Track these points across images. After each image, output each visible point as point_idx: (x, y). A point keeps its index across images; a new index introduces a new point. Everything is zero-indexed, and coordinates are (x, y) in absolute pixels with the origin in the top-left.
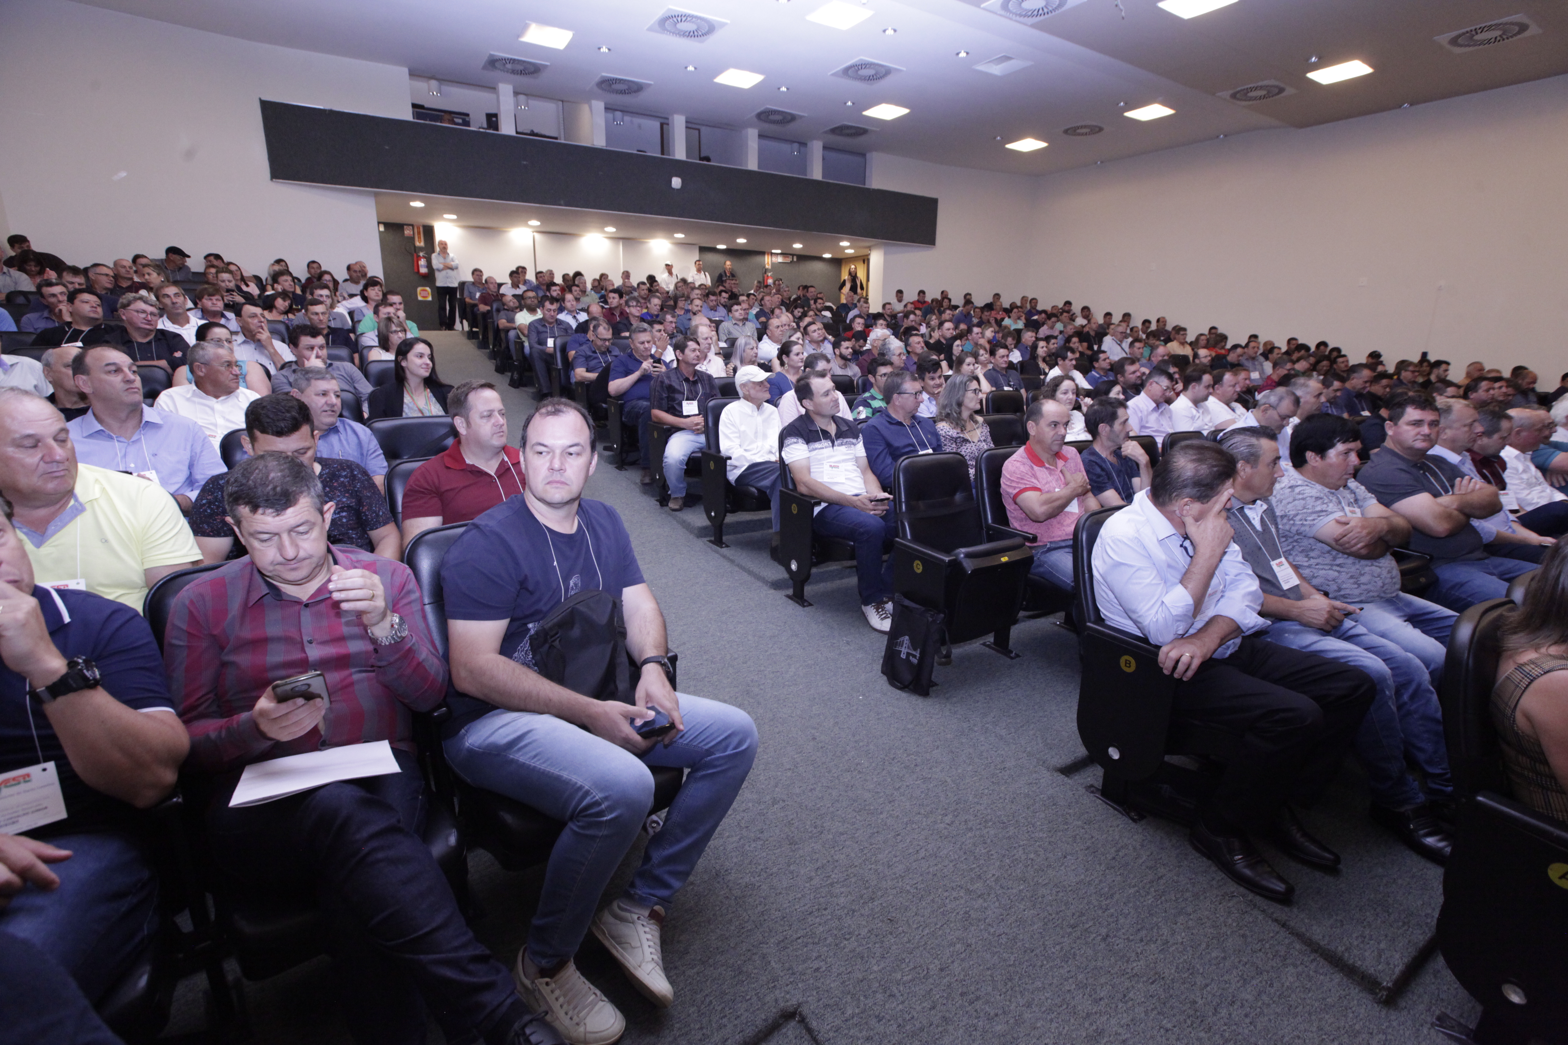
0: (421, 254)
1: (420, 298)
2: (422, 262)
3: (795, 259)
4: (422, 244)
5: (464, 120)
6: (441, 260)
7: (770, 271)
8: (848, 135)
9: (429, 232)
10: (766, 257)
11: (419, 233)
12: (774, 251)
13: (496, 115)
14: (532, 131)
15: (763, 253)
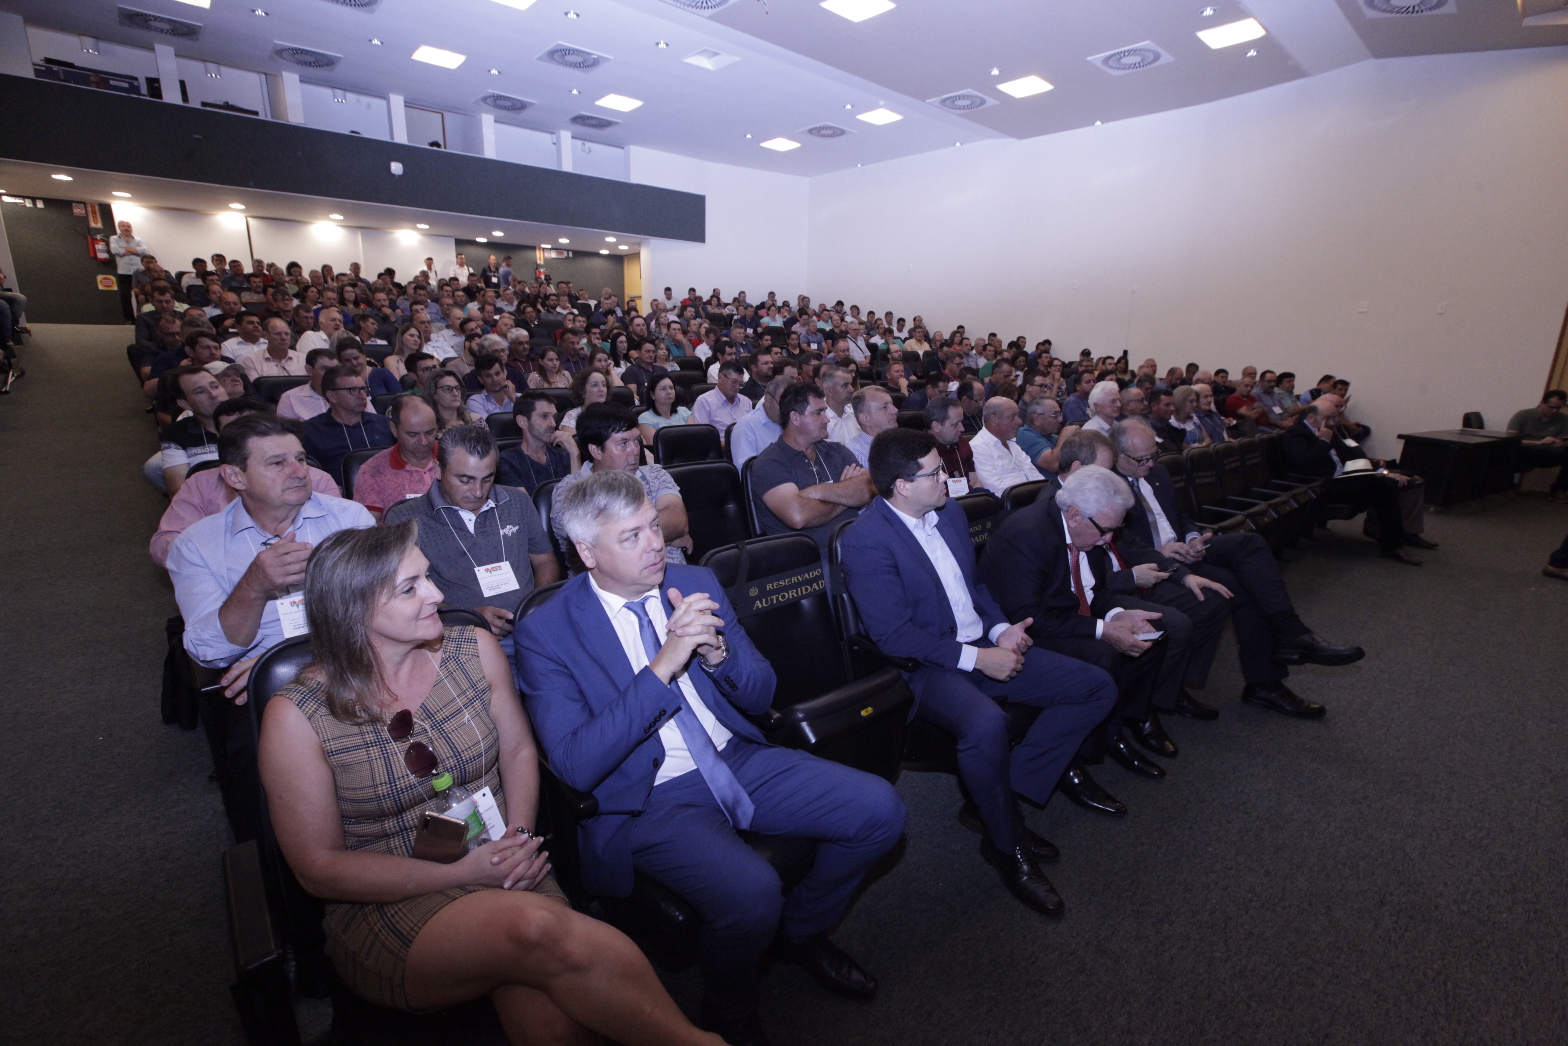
0: (99, 237)
1: (101, 287)
2: (100, 246)
3: (571, 255)
4: (99, 225)
5: (131, 84)
6: (123, 244)
7: (542, 266)
8: (593, 126)
9: (106, 212)
10: (537, 252)
11: (94, 212)
12: (543, 246)
13: (157, 81)
14: (227, 103)
15: (533, 248)
